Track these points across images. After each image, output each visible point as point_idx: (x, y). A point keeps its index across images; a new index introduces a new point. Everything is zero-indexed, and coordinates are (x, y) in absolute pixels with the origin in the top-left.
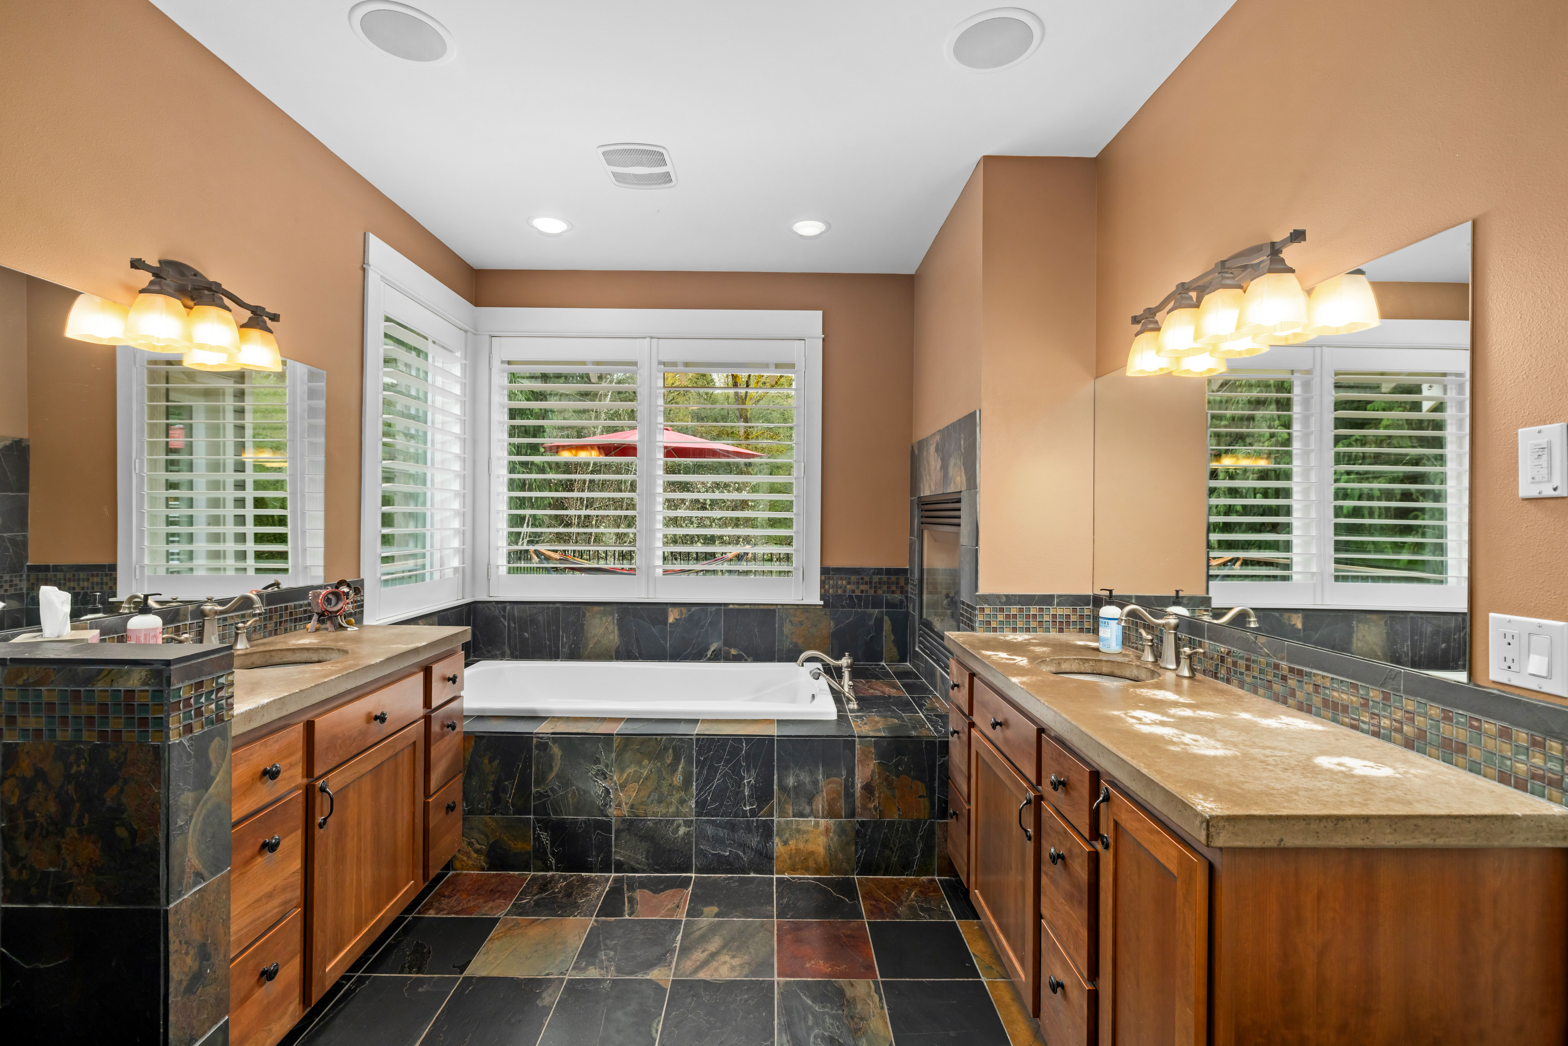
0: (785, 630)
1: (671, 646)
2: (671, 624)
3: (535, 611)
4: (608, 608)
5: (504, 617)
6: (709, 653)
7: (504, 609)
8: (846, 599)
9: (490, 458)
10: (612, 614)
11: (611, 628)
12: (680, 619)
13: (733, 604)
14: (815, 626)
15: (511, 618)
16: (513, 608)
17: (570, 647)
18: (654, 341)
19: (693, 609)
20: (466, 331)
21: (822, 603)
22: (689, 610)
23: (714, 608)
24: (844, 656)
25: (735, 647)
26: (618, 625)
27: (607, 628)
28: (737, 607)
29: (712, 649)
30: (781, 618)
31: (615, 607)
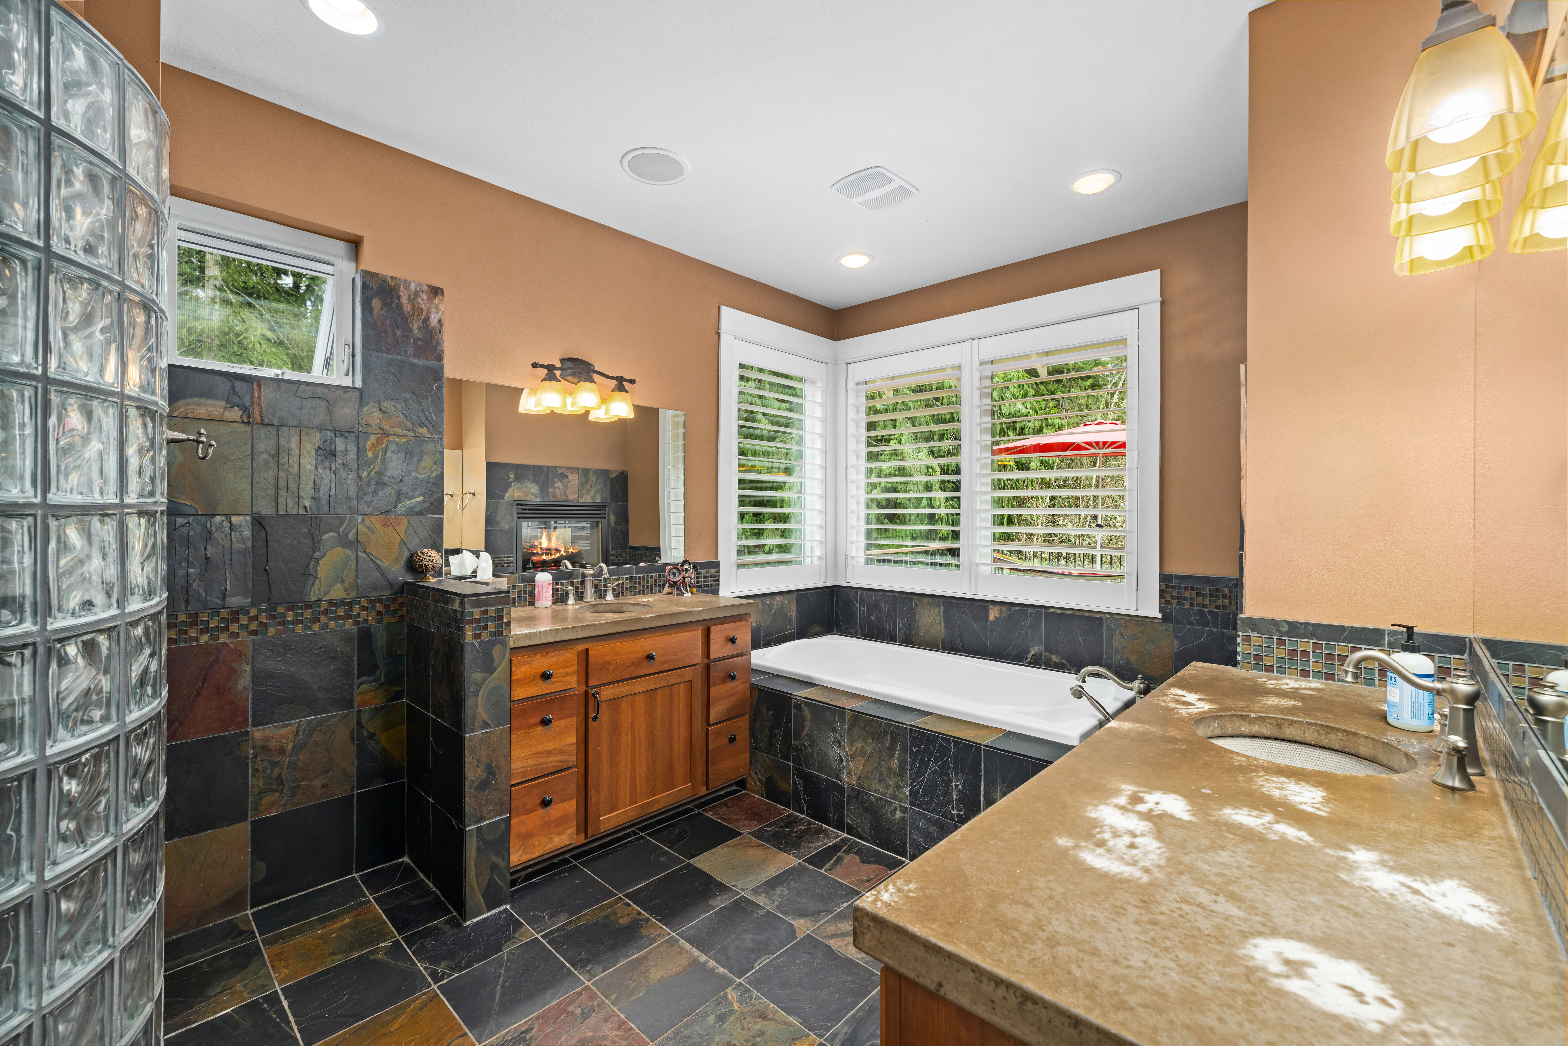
0: (1114, 643)
1: (991, 644)
2: (991, 622)
3: (878, 598)
4: (936, 600)
5: (857, 600)
6: (1030, 656)
7: (857, 593)
8: (1195, 615)
9: (847, 467)
10: (939, 607)
11: (938, 619)
12: (1000, 618)
13: (1054, 608)
14: (1153, 642)
15: (862, 602)
16: (863, 594)
17: (905, 632)
18: (975, 342)
19: (1013, 609)
20: (826, 363)
21: (1160, 616)
22: (1009, 610)
23: (1034, 610)
24: (1137, 679)
25: (1057, 654)
26: (944, 617)
27: (934, 619)
28: (1058, 611)
29: (1033, 653)
30: (1109, 628)
31: (941, 600)
